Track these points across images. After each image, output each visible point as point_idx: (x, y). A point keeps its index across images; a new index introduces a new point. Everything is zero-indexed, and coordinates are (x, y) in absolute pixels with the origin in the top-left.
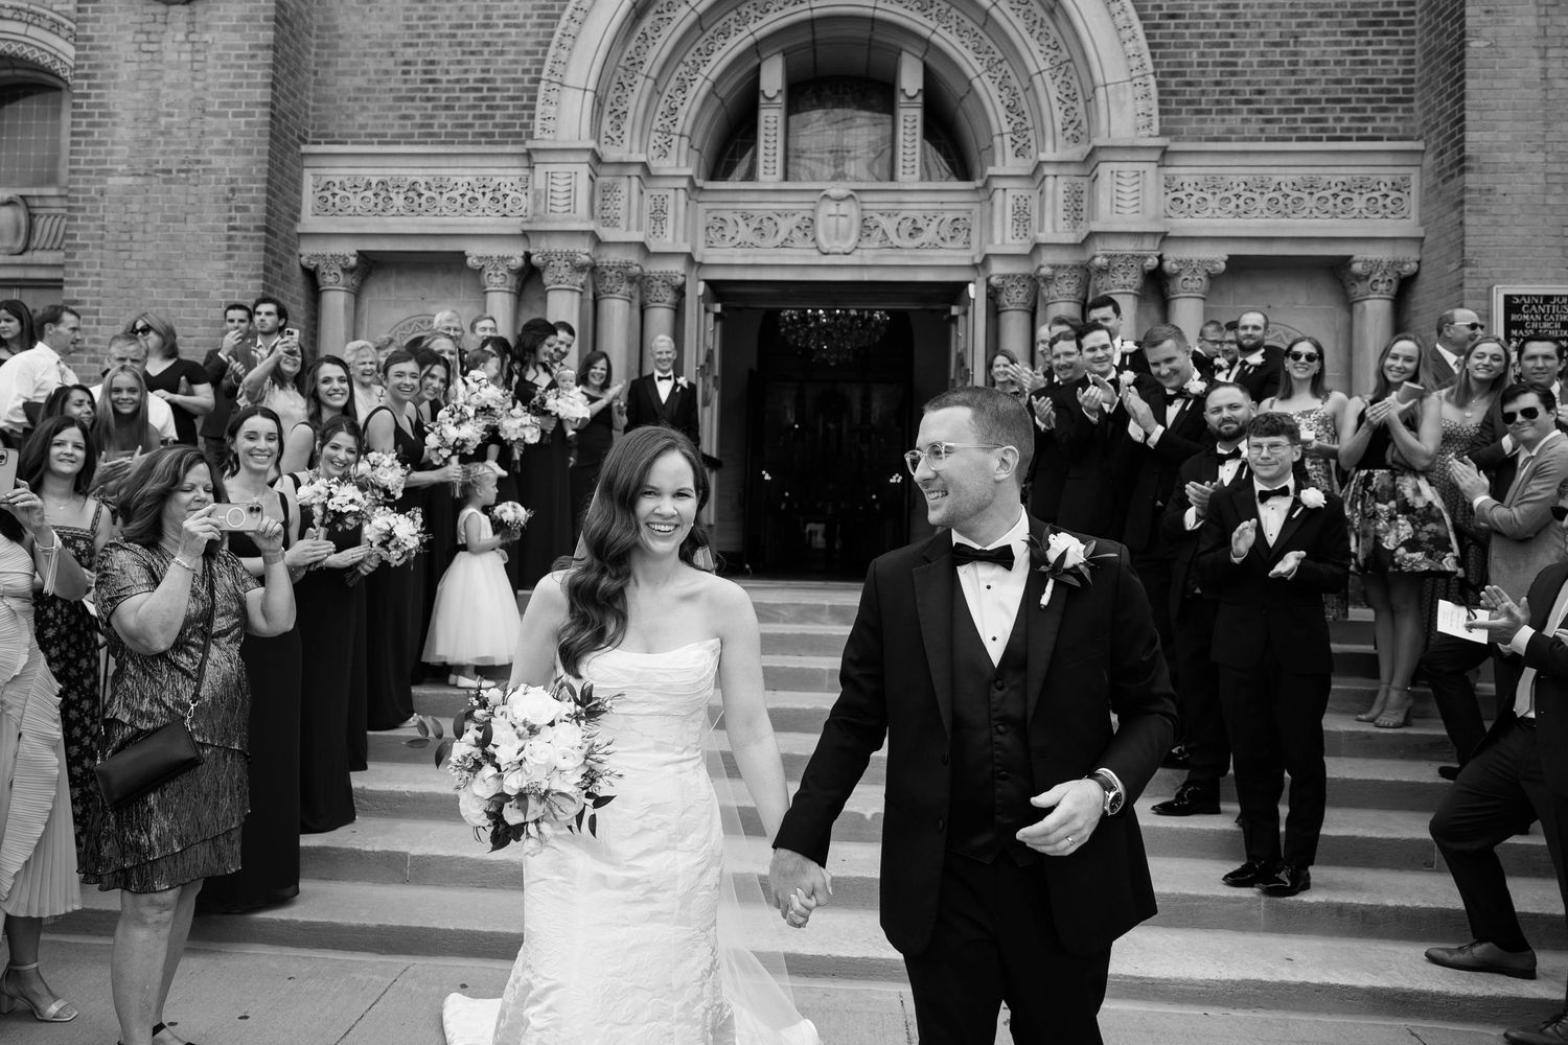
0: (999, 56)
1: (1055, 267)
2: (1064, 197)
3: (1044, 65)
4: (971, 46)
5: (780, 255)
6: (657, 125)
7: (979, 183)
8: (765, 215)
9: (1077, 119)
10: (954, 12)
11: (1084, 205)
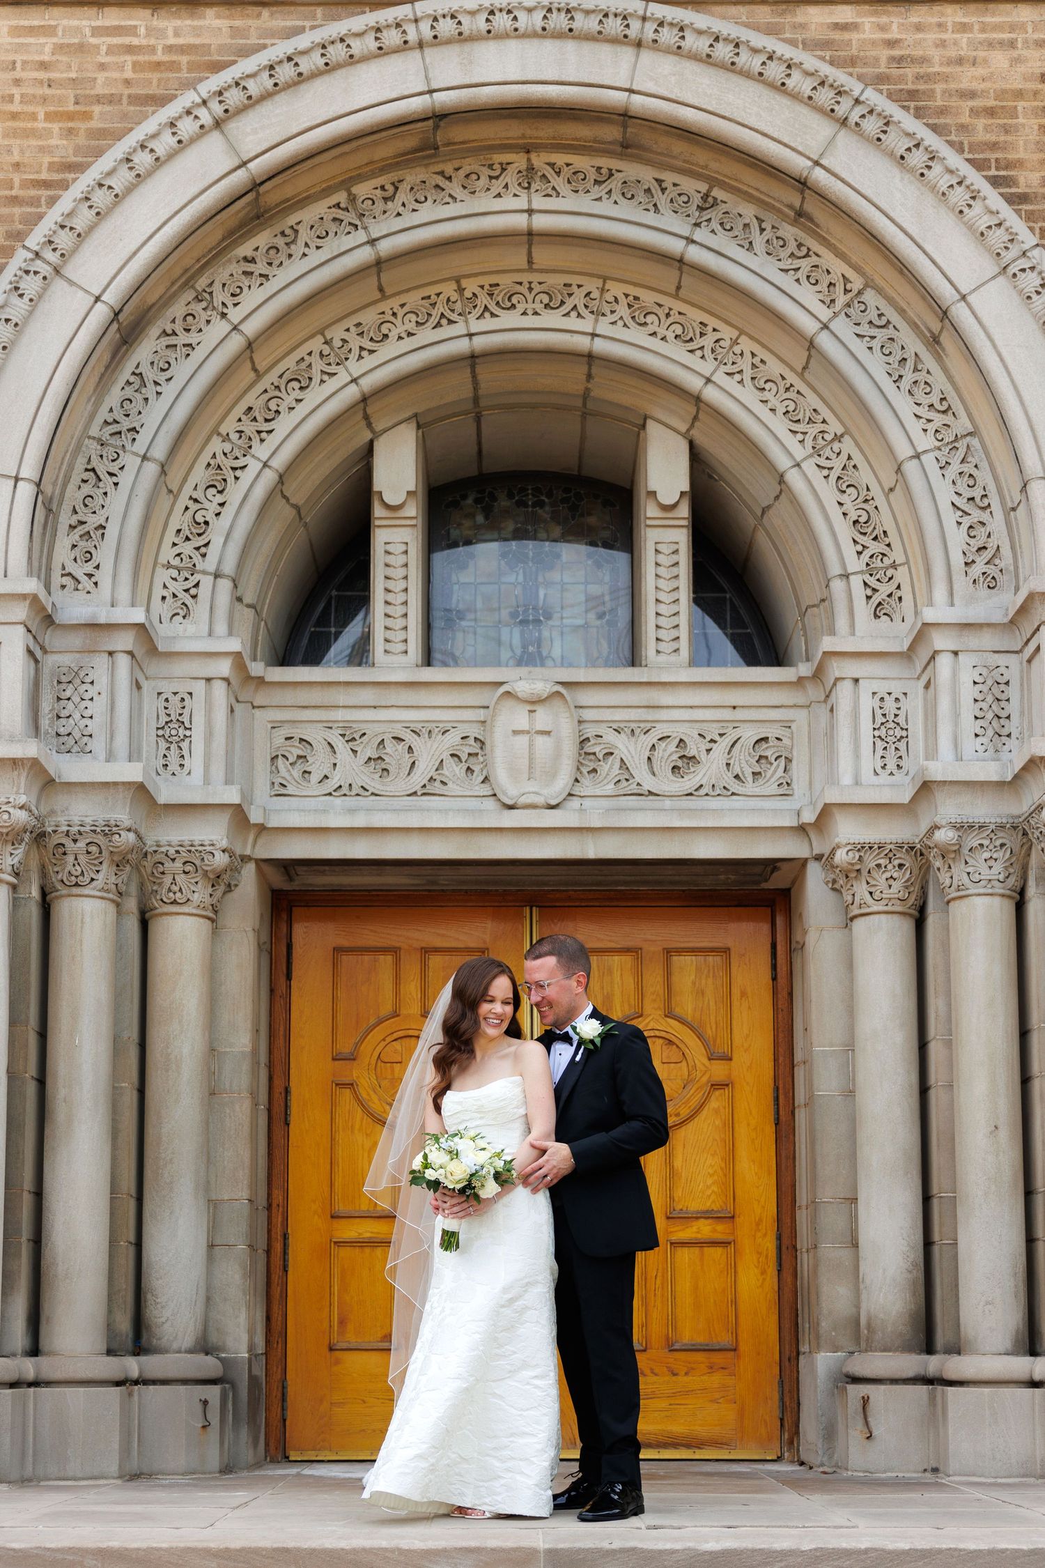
0: (835, 427)
1: (963, 828)
2: (974, 692)
3: (925, 442)
4: (781, 409)
5: (422, 810)
6: (167, 554)
7: (804, 669)
8: (388, 732)
9: (992, 544)
10: (746, 345)
11: (1013, 708)
